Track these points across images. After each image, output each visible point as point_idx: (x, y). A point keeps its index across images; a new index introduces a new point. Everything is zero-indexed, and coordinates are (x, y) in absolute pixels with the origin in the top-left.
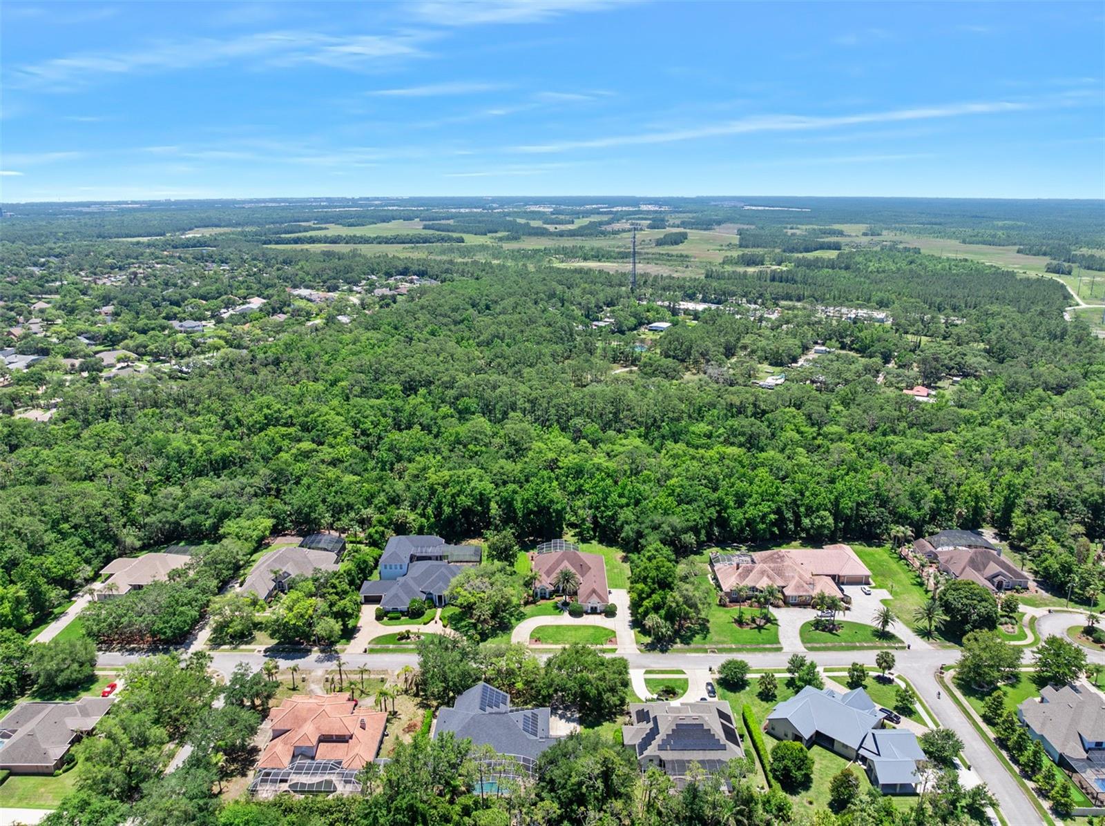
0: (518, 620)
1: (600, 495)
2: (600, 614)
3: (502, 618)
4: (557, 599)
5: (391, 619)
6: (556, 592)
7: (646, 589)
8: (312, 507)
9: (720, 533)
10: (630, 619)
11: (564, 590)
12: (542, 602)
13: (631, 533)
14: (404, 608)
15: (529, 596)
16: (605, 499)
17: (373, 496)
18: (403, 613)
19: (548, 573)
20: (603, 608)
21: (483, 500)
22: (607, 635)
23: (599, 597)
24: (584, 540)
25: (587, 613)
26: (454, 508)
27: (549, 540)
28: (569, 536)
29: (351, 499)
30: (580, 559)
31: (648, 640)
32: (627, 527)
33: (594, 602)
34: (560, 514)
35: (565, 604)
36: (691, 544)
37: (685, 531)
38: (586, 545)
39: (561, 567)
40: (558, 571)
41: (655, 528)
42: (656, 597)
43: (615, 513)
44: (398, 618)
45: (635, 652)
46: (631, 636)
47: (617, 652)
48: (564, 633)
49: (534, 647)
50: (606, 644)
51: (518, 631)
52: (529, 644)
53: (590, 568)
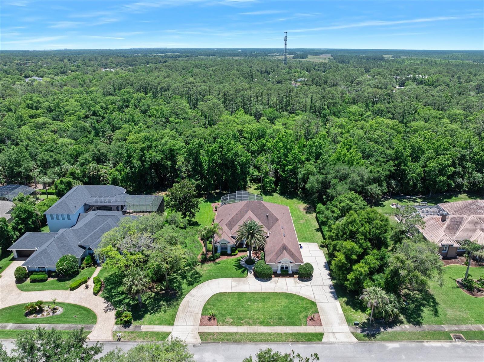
0: (191, 284)
1: (282, 151)
2: (292, 275)
3: (171, 281)
4: (240, 255)
5: (34, 281)
6: (239, 247)
7: (357, 248)
8: (18, 163)
9: (397, 185)
10: (330, 282)
11: (248, 246)
12: (224, 258)
13: (316, 185)
14: (53, 267)
15: (208, 251)
16: (286, 155)
17: (78, 155)
18: (50, 274)
19: (230, 225)
20: (295, 269)
21: (171, 155)
22: (306, 309)
23: (292, 255)
24: (267, 193)
25: (277, 275)
26: (143, 162)
27: (233, 191)
28: (252, 189)
29: (58, 157)
30: (266, 209)
31: (362, 317)
32: (311, 178)
33: (286, 260)
34: (244, 166)
35: (250, 262)
36: (378, 195)
37: (369, 183)
38: (268, 197)
39: (245, 219)
40: (241, 223)
41: (343, 178)
42: (372, 259)
43: (295, 168)
44: (43, 280)
45: (350, 340)
46: (337, 310)
47: (324, 340)
48: (248, 305)
49: (206, 331)
50: (306, 325)
51: (188, 301)
52: (200, 325)
53: (277, 220)
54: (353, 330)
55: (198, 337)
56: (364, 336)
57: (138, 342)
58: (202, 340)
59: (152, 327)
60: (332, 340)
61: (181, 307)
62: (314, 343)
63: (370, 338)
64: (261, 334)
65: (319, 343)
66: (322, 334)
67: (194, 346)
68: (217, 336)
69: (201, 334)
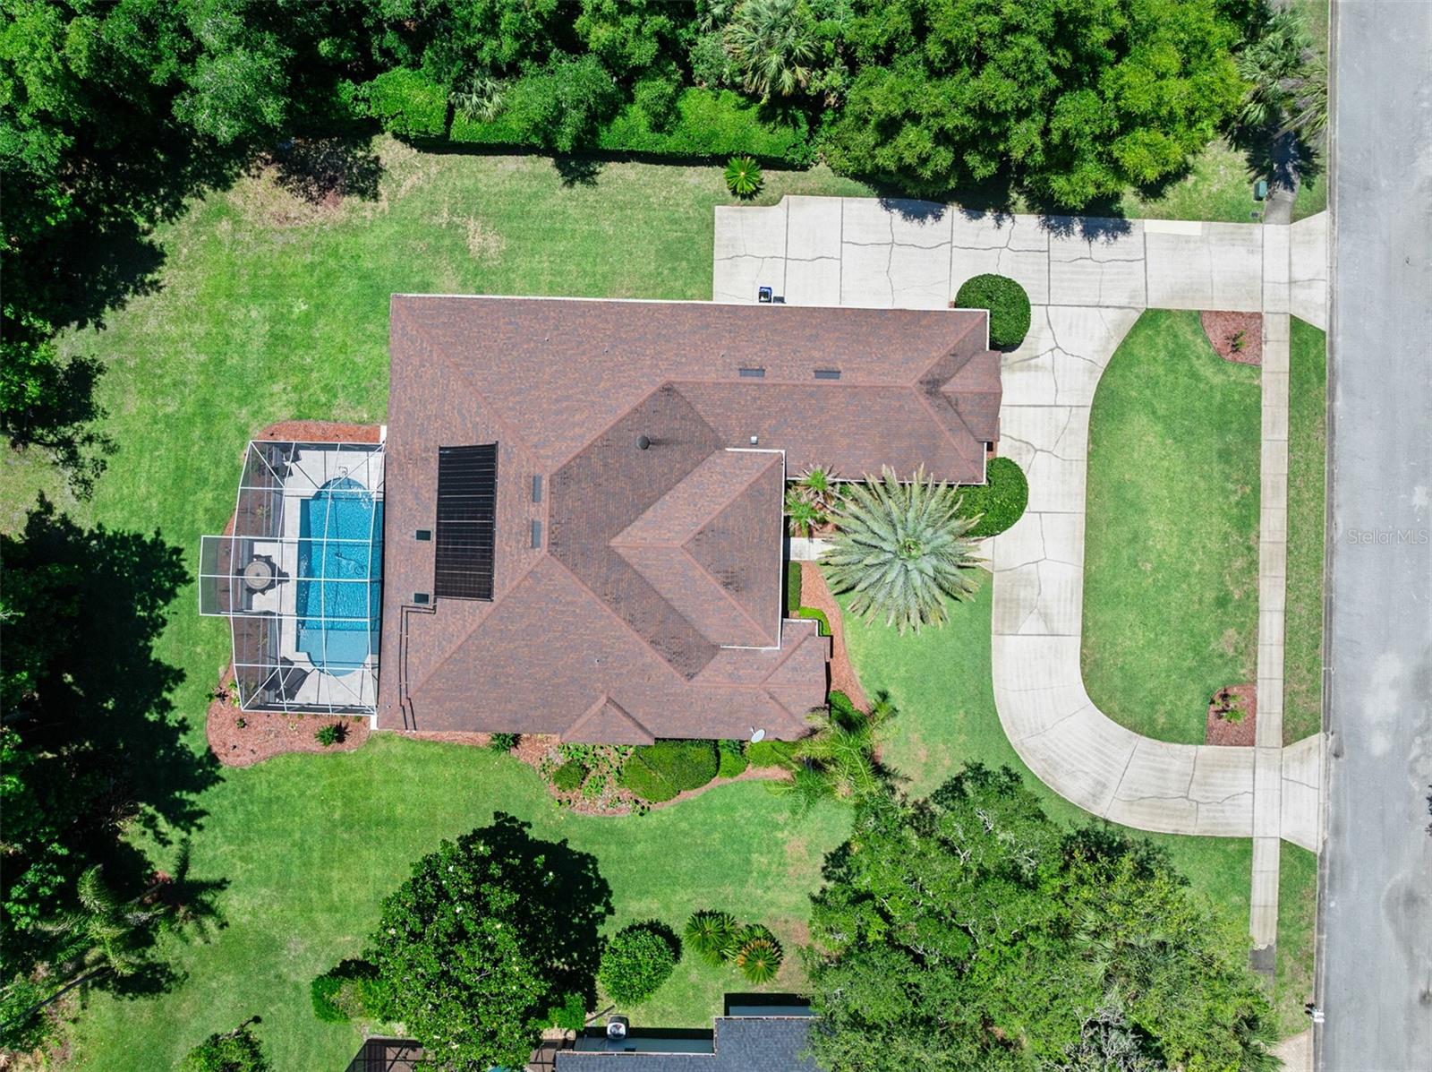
10: (1026, 221)
22: (1180, 355)
31: (1226, 162)
45: (1322, 238)
46: (1188, 240)
47: (1321, 322)
48: (1156, 570)
49: (1277, 720)
50: (1256, 368)
51: (1131, 803)
52: (1252, 743)
53: (668, 390)
54: (1282, 214)
55: (1301, 745)
56: (1309, 186)
57: (1319, 942)
58: (1316, 731)
59: (1256, 913)
60: (1319, 294)
61: (1165, 826)
62: (1332, 359)
63: (1317, 169)
64: (1293, 529)
65: (1331, 343)
66: (1296, 325)
67: (1336, 756)
68: (1301, 681)
69: (1291, 735)
